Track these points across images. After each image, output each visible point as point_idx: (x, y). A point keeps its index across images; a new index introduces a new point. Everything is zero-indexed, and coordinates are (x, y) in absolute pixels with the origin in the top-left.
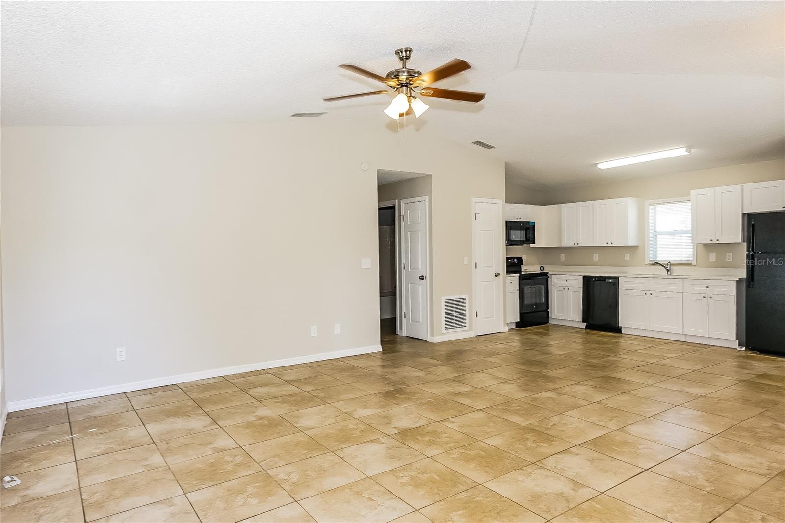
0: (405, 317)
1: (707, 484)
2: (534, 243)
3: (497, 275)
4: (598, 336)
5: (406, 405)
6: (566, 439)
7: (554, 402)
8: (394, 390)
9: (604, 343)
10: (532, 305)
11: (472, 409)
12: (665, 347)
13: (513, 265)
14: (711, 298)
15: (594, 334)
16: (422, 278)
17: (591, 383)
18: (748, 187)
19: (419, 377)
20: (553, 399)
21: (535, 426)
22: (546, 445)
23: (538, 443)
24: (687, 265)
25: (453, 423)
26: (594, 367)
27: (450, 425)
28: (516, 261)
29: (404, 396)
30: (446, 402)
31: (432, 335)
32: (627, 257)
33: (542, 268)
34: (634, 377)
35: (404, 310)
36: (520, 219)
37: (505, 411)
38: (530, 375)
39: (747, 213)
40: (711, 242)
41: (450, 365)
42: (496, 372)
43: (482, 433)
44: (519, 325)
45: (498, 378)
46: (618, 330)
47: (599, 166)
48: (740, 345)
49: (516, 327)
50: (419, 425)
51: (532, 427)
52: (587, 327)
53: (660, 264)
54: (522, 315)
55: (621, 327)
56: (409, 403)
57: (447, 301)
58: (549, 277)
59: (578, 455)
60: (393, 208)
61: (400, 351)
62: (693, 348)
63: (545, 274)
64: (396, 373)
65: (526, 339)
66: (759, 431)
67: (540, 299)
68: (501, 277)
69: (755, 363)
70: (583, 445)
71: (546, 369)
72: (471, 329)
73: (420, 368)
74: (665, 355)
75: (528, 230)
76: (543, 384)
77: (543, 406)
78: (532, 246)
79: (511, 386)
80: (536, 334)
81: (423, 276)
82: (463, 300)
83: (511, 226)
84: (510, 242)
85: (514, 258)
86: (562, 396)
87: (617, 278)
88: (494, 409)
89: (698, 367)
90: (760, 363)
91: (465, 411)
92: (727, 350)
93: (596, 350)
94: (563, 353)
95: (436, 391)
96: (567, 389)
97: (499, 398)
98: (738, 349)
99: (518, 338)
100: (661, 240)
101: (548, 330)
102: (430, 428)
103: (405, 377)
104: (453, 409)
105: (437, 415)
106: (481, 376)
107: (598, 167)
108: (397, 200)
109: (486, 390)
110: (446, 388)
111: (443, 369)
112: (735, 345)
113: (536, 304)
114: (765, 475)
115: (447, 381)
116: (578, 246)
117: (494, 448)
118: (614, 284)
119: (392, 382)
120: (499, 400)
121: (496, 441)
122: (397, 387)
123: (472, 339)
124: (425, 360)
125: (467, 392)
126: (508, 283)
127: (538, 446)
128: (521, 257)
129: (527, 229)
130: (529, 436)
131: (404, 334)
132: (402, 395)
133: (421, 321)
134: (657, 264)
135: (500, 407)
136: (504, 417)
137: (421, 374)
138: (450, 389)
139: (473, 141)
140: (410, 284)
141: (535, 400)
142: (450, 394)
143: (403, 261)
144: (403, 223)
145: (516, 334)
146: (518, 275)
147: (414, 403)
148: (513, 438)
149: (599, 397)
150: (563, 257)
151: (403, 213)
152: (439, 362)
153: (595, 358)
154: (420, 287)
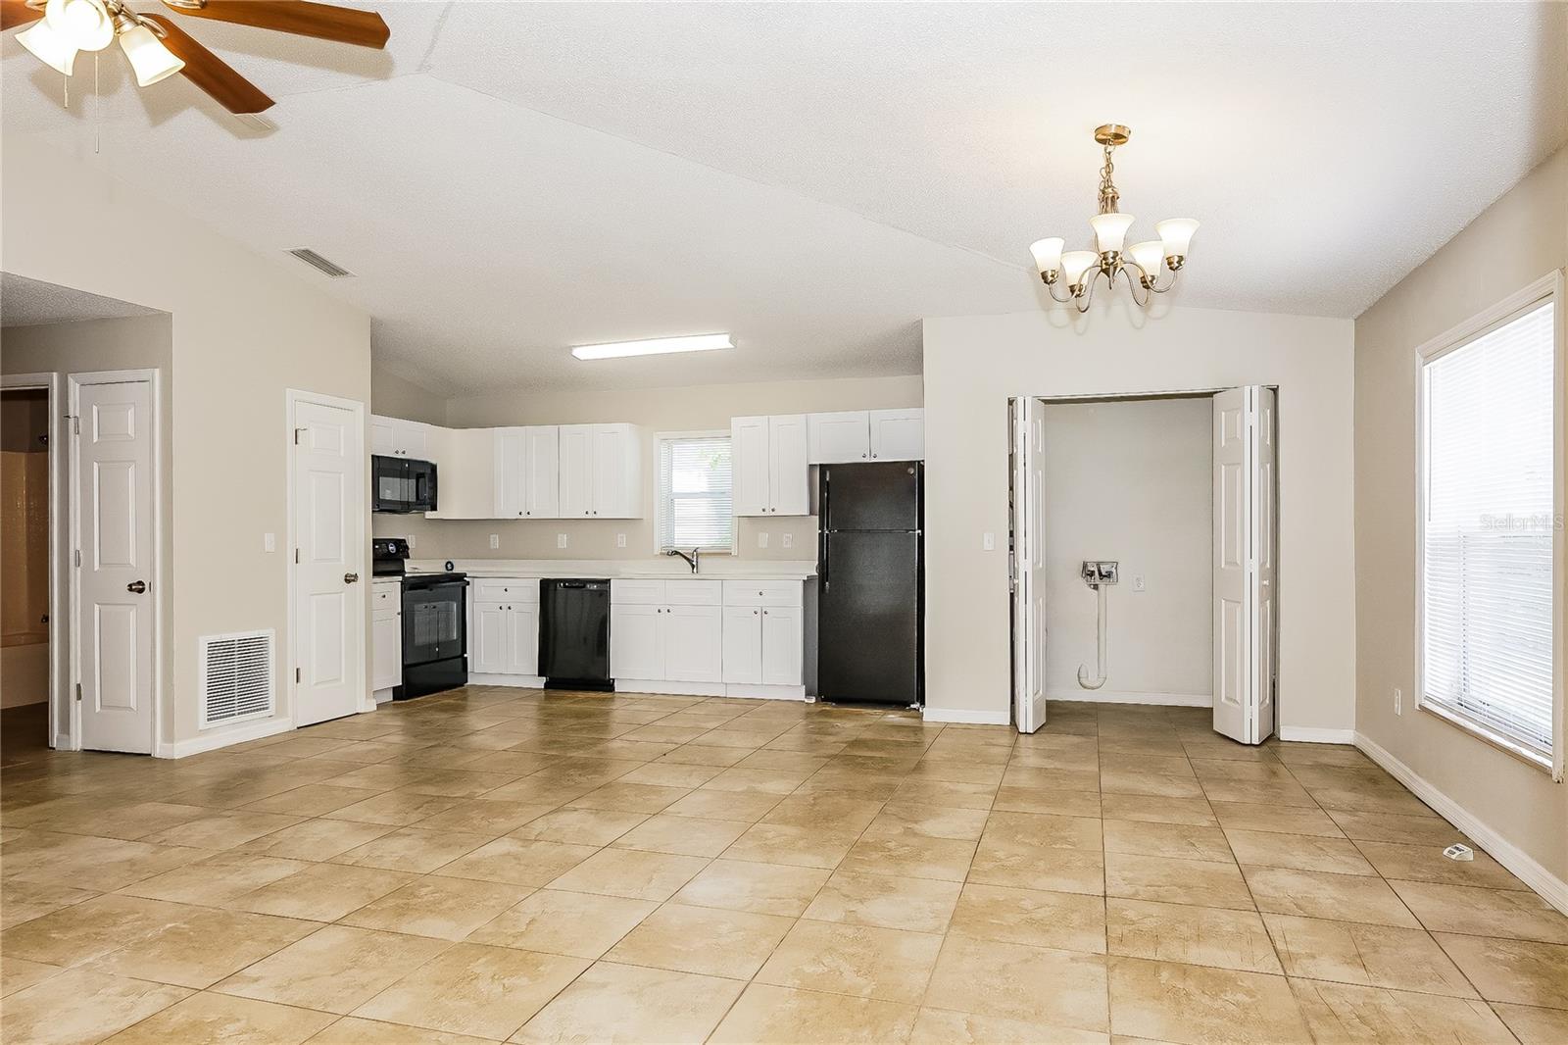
0: (79, 697)
1: (861, 981)
2: (434, 508)
3: (350, 579)
4: (574, 703)
5: (91, 959)
6: (567, 952)
7: (520, 864)
8: (43, 918)
9: (589, 715)
10: (430, 646)
11: (308, 925)
12: (695, 710)
13: (388, 558)
14: (766, 613)
15: (562, 698)
16: (138, 588)
17: (585, 804)
18: (816, 418)
19: (132, 862)
20: (516, 857)
21: (490, 934)
22: (524, 981)
23: (505, 981)
24: (725, 554)
25: (256, 980)
26: (583, 768)
27: (247, 991)
28: (392, 548)
29: (81, 932)
30: (226, 922)
31: (169, 737)
32: (622, 540)
33: (449, 565)
34: (666, 778)
35: (76, 677)
36: (404, 453)
37: (401, 912)
38: (449, 806)
39: (818, 463)
40: (763, 514)
41: (229, 813)
42: (361, 813)
43: (351, 991)
44: (399, 693)
45: (368, 827)
46: (608, 686)
47: (578, 352)
48: (808, 694)
49: (394, 699)
50: (138, 1016)
51: (479, 940)
52: (547, 686)
53: (681, 555)
54: (406, 668)
55: (614, 680)
56: (99, 951)
57: (213, 646)
58: (468, 583)
59: (604, 986)
60: (43, 395)
61: (60, 796)
62: (739, 706)
63: (461, 577)
64: (50, 862)
65: (424, 723)
66: (892, 845)
67: (448, 630)
68: (359, 586)
69: (839, 723)
70: (609, 957)
71: (481, 786)
72: (281, 712)
73: (136, 835)
74: (703, 725)
75: (421, 480)
76: (484, 823)
77: (495, 879)
78: (429, 515)
79: (406, 841)
80: (445, 709)
81: (140, 583)
82: (261, 642)
83: (383, 467)
84: (380, 506)
85: (387, 542)
86: (533, 847)
87: (608, 581)
88: (374, 911)
89: (760, 742)
90: (844, 721)
91: (287, 938)
92: (790, 704)
93: (577, 730)
94: (515, 744)
95: (187, 895)
96: (540, 826)
97: (380, 879)
98: (806, 701)
99: (403, 724)
100: (681, 509)
101: (465, 699)
102: (180, 1017)
103: (81, 871)
104: (253, 939)
105: (201, 966)
106: (321, 829)
107: (574, 354)
108: (55, 375)
109: (339, 866)
110: (223, 879)
111: (208, 827)
112: (800, 694)
113: (438, 644)
114: (934, 931)
115: (223, 860)
116: (529, 517)
117: (391, 1027)
118: (601, 595)
119: (33, 895)
120: (382, 884)
121: (392, 1006)
122: (50, 908)
123: (287, 738)
124: (146, 809)
125: (287, 881)
126: (377, 598)
127: (507, 990)
128: (404, 541)
129: (419, 477)
130: (478, 967)
131: (77, 743)
132: (69, 928)
133: (133, 704)
134: (677, 553)
135: (391, 902)
136: (405, 928)
137: (138, 851)
138: (236, 880)
139: (292, 249)
140: (97, 607)
141: (472, 866)
142: (238, 894)
143: (76, 543)
144: (75, 442)
145: (396, 715)
146: (400, 578)
147: (118, 948)
148: (437, 983)
149: (609, 832)
150: (495, 541)
151: (74, 410)
152: (196, 810)
153: (578, 748)
154: (132, 615)
